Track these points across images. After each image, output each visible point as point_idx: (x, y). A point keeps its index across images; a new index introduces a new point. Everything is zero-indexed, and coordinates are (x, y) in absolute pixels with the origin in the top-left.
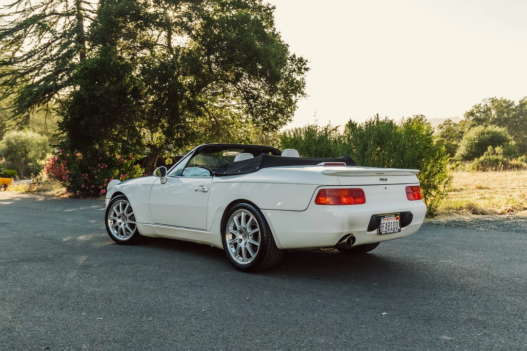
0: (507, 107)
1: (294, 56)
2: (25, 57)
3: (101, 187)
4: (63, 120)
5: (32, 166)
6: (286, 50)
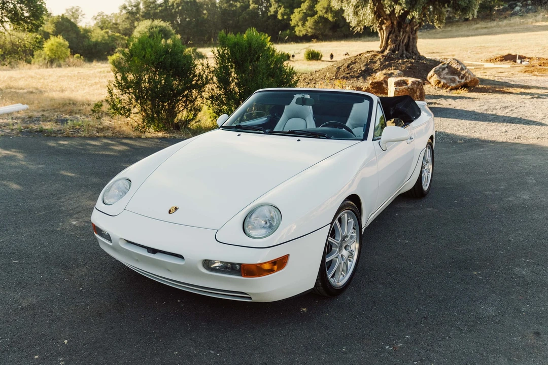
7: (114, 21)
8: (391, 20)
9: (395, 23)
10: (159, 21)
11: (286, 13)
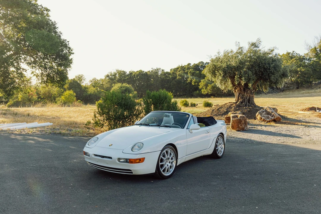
7: (101, 83)
8: (240, 87)
9: (242, 89)
10: (126, 84)
11: (197, 82)
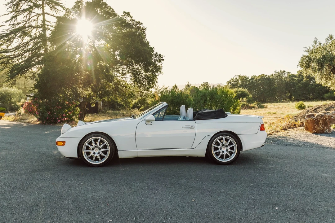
0: (246, 79)
1: (157, 53)
2: (14, 49)
3: (58, 119)
4: (37, 83)
5: (14, 105)
6: (153, 50)
